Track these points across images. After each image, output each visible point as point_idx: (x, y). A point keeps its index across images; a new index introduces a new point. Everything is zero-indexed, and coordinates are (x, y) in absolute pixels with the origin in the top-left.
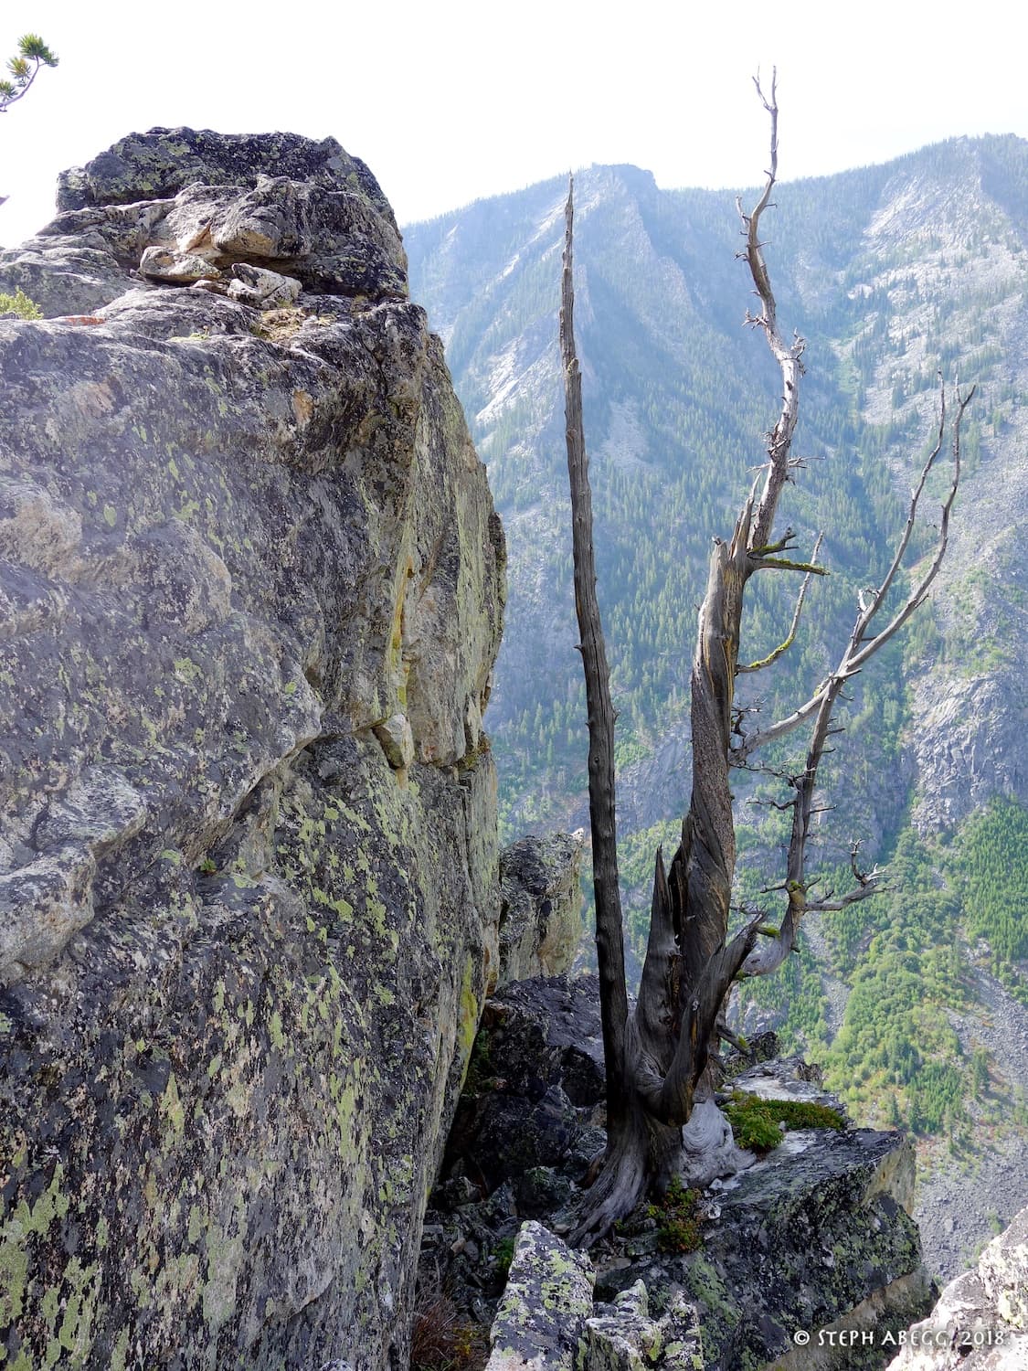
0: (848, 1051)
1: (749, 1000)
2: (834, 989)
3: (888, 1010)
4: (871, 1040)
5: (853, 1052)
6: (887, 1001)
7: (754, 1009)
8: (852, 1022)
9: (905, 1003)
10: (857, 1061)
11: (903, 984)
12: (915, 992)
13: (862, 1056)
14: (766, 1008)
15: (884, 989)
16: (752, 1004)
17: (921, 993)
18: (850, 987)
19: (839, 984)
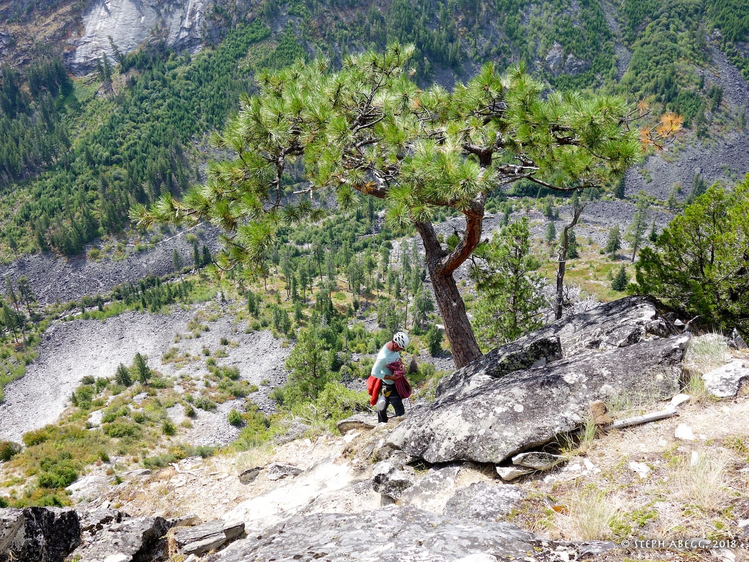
0: (631, 84)
1: (569, 54)
2: (621, 53)
3: (657, 63)
4: (646, 78)
5: (634, 85)
6: (658, 58)
7: (571, 59)
8: (635, 68)
9: (668, 59)
10: (636, 90)
11: (668, 48)
12: (675, 54)
13: (639, 87)
14: (579, 59)
15: (655, 51)
16: (571, 56)
17: (679, 55)
18: (632, 51)
19: (625, 49)
